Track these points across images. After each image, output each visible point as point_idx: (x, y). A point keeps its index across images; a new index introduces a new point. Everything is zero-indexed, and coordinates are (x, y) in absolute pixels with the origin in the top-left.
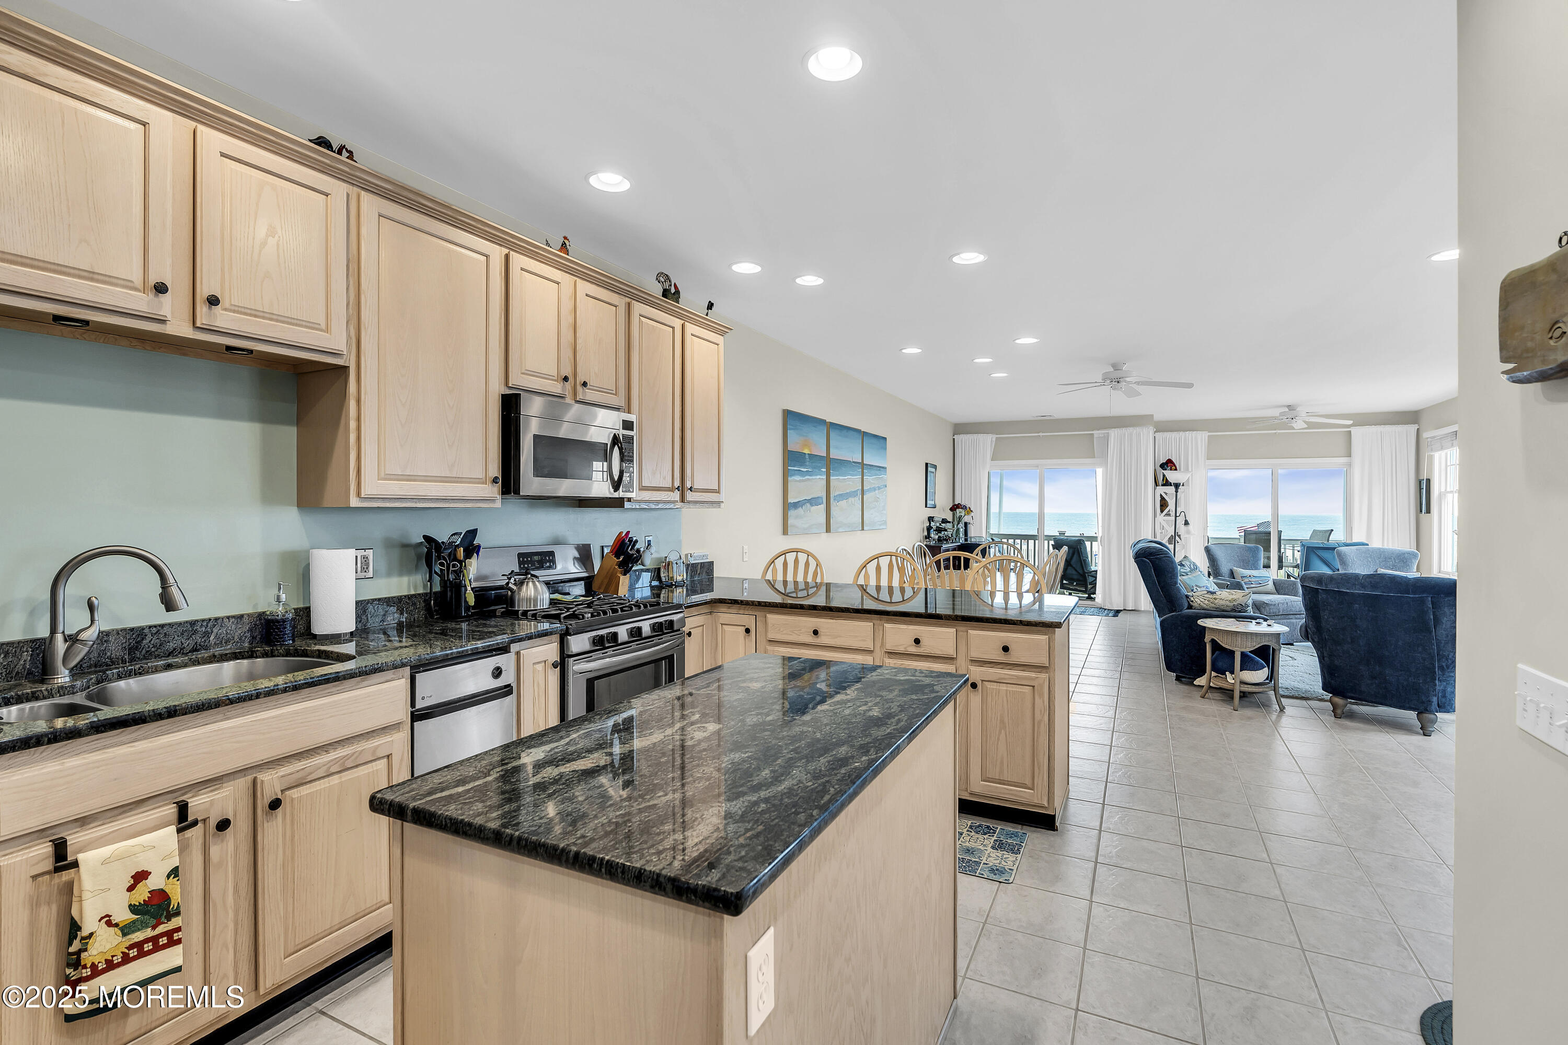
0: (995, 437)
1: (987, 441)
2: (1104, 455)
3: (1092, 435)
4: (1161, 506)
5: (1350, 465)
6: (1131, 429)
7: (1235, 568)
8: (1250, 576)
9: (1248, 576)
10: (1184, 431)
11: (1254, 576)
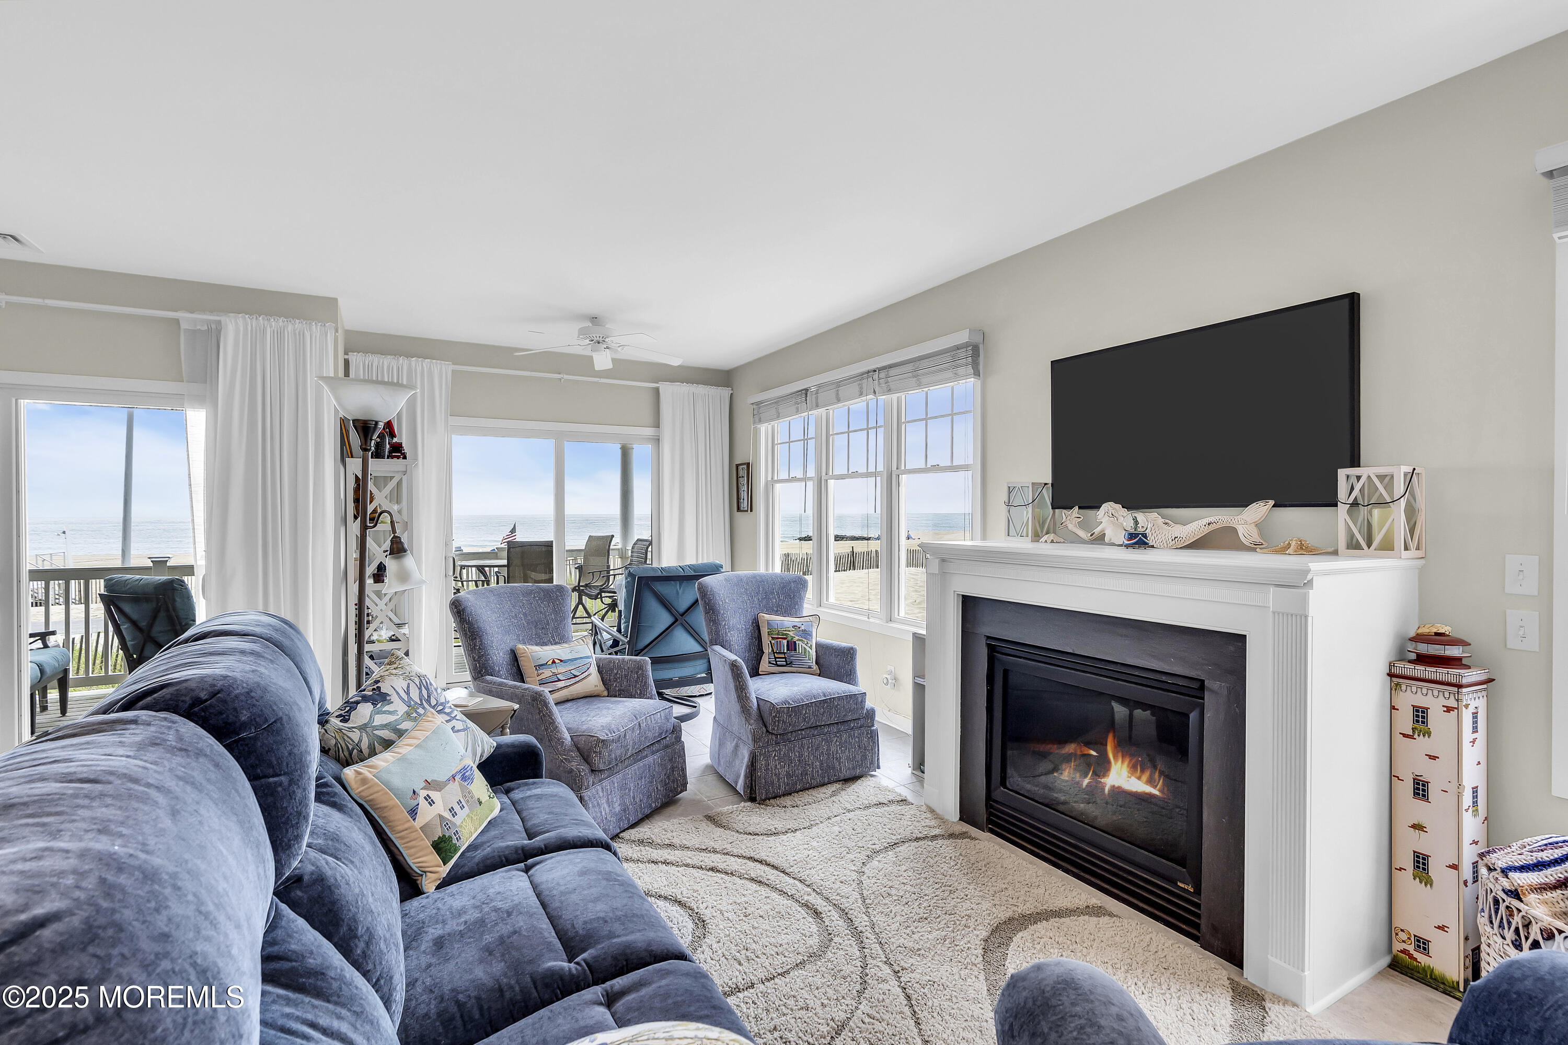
7: (520, 646)
8: (554, 662)
9: (550, 663)
10: (409, 355)
11: (561, 661)
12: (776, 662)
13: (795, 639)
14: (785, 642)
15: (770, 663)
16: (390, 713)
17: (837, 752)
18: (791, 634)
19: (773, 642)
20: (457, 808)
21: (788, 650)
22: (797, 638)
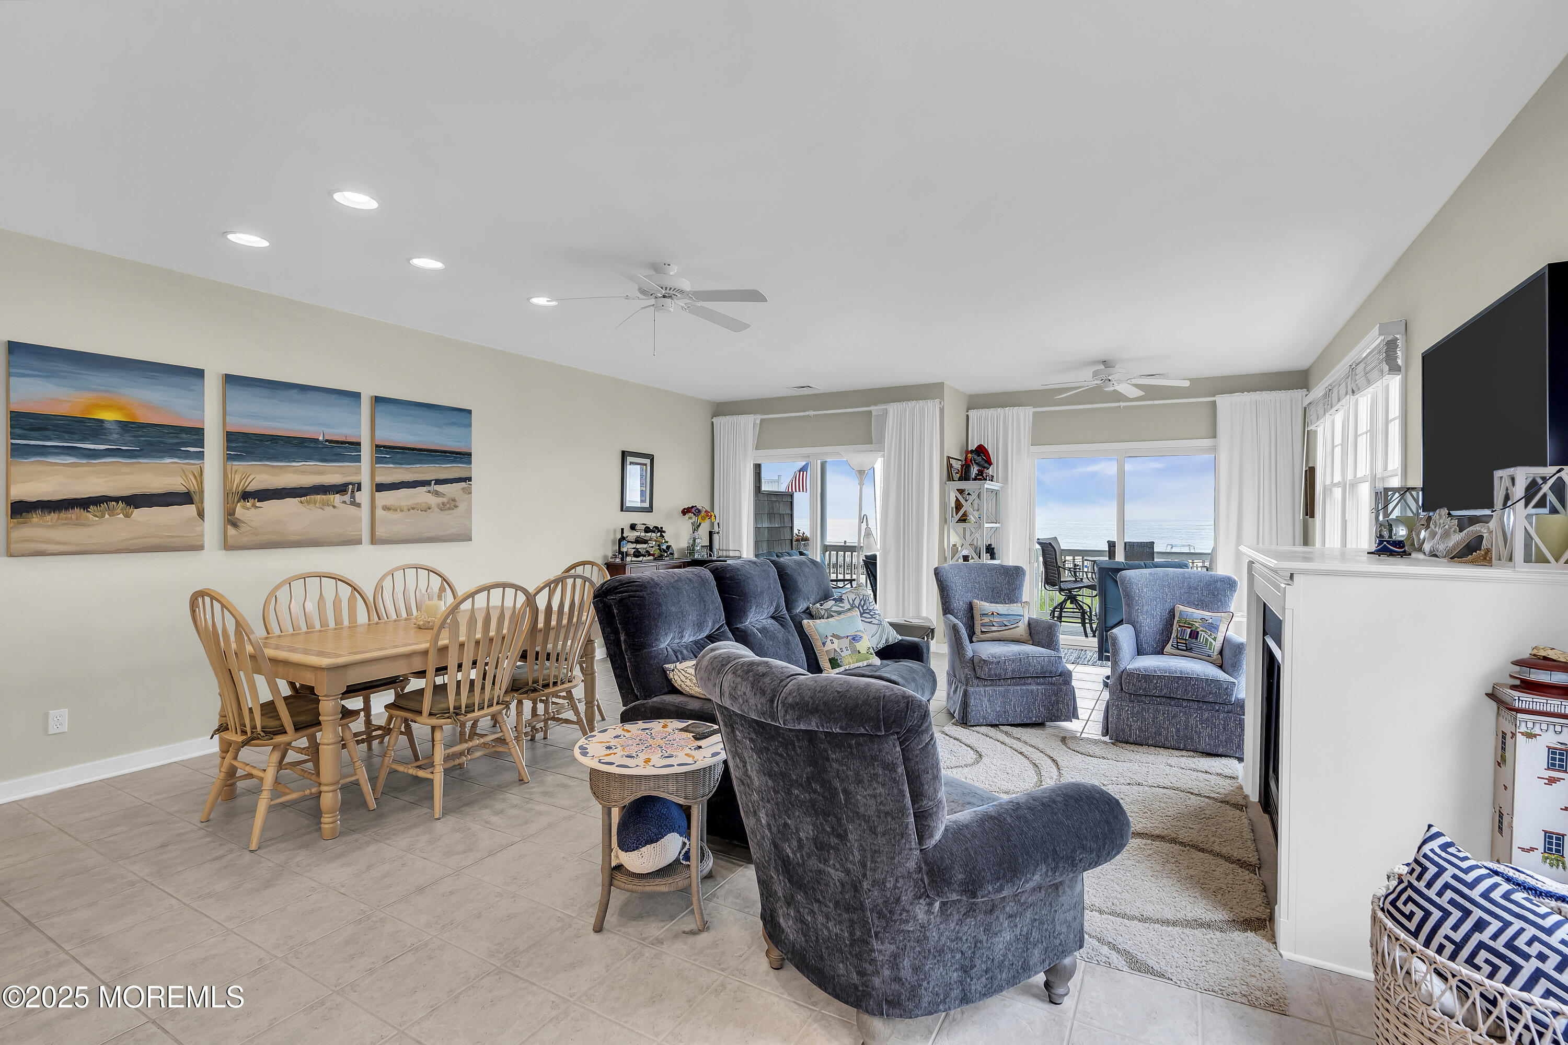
0: (759, 417)
1: (748, 423)
2: (881, 441)
3: (870, 412)
4: (956, 508)
5: (1214, 449)
6: (914, 403)
7: (975, 601)
8: (993, 614)
9: (990, 614)
10: (1004, 406)
11: (998, 614)
12: (1178, 646)
13: (1198, 630)
14: (1189, 630)
15: (1172, 646)
16: (841, 607)
17: (1197, 726)
18: (1197, 624)
19: (1179, 629)
20: (844, 649)
21: (1189, 637)
22: (1201, 629)
